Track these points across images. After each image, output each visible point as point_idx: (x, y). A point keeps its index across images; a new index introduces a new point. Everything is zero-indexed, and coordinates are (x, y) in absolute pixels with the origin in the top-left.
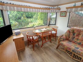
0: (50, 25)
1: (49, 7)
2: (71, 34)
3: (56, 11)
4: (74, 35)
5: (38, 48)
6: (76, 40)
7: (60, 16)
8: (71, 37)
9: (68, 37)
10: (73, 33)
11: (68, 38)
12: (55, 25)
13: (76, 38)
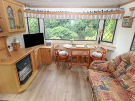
0: (101, 42)
1: (103, 9)
2: (122, 63)
3: (114, 17)
4: (126, 67)
5: (63, 69)
6: (124, 78)
7: (122, 26)
8: (119, 70)
9: (112, 68)
10: (126, 62)
11: (112, 70)
12: (112, 43)
13: (127, 74)
